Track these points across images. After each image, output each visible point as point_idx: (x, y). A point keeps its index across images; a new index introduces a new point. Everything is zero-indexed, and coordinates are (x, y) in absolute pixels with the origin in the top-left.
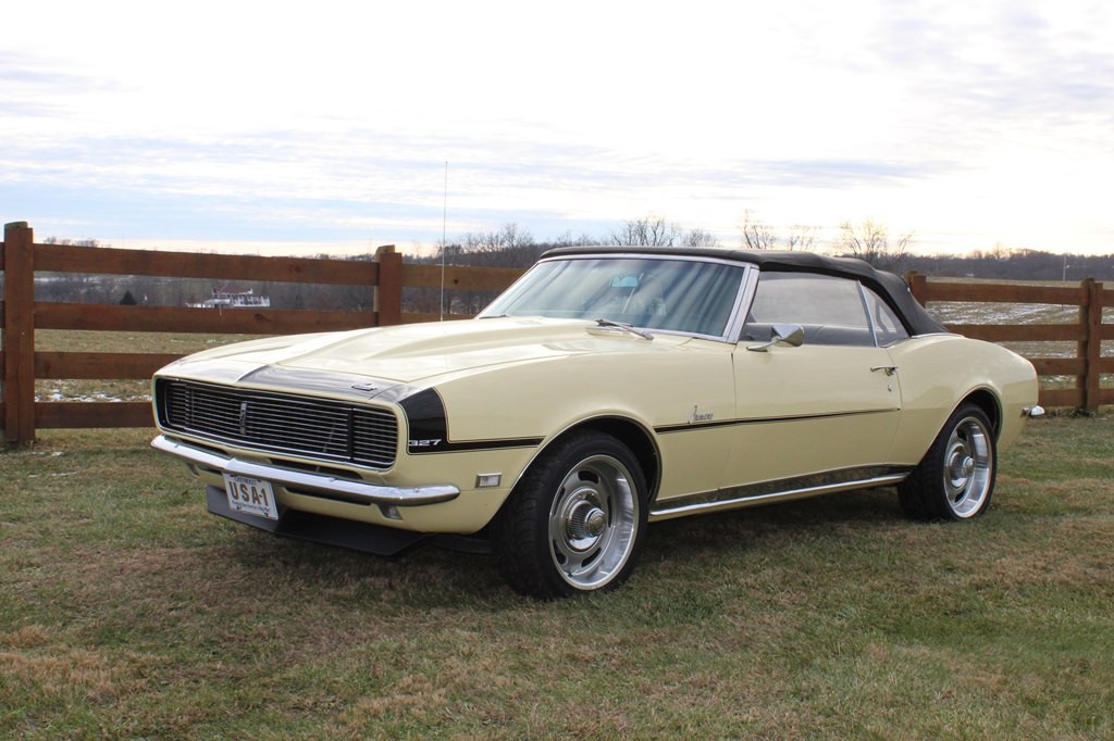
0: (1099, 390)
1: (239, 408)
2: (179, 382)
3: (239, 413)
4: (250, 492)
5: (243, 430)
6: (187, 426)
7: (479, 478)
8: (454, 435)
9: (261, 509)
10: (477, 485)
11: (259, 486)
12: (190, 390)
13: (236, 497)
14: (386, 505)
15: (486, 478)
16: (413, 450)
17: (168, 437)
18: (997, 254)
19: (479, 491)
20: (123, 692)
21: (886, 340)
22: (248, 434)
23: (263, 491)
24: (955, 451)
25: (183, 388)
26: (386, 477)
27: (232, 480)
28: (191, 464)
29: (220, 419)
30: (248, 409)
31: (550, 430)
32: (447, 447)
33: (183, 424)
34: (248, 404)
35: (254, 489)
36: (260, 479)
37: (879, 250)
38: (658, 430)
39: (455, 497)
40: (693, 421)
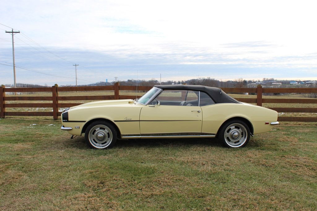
15: (77, 127)
16: (63, 121)
32: (68, 121)
38: (115, 121)
39: (71, 129)
40: (125, 120)
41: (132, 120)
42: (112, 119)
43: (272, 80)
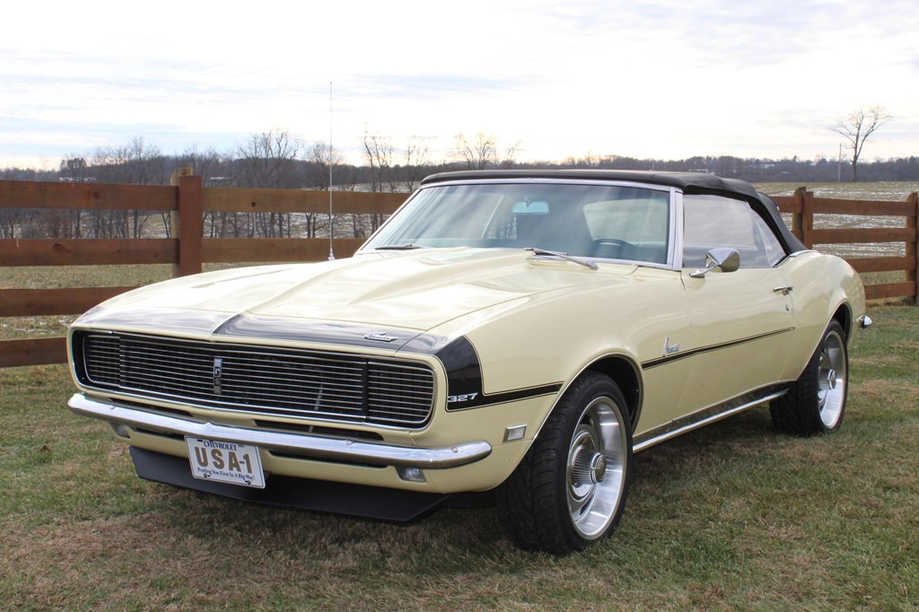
1: (212, 364)
2: (113, 334)
3: (212, 370)
4: (225, 459)
5: (217, 389)
6: (122, 384)
7: (508, 432)
8: (489, 388)
9: (243, 477)
10: (505, 440)
11: (240, 453)
12: (127, 343)
13: (205, 464)
14: (402, 467)
16: (452, 407)
17: (88, 396)
18: (589, 160)
19: (506, 445)
22: (223, 393)
23: (246, 457)
25: (117, 341)
26: (416, 438)
27: (201, 445)
28: (116, 423)
29: (179, 377)
30: (223, 365)
31: (567, 374)
33: (118, 382)
34: (224, 360)
35: (232, 456)
36: (242, 443)
37: (490, 158)
38: (644, 365)
39: (488, 454)
40: (667, 355)
41: (682, 350)
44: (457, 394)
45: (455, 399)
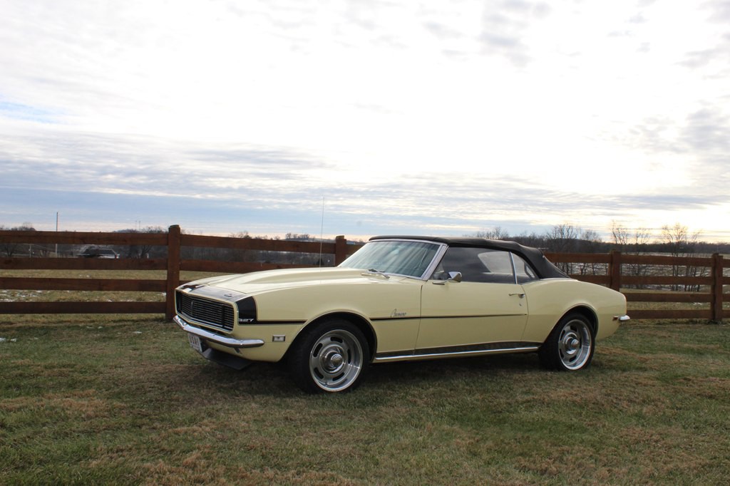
0: (723, 311)
5: (192, 313)
7: (274, 338)
8: (260, 318)
10: (273, 340)
14: (237, 347)
15: (279, 337)
16: (241, 323)
19: (274, 343)
20: (96, 416)
21: (522, 281)
24: (569, 336)
26: (232, 335)
32: (256, 322)
38: (372, 320)
39: (262, 345)
40: (393, 316)
41: (407, 316)
42: (366, 315)
43: (305, 239)
44: (243, 318)
45: (241, 320)
